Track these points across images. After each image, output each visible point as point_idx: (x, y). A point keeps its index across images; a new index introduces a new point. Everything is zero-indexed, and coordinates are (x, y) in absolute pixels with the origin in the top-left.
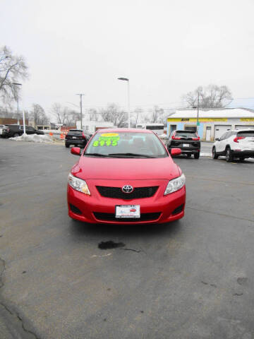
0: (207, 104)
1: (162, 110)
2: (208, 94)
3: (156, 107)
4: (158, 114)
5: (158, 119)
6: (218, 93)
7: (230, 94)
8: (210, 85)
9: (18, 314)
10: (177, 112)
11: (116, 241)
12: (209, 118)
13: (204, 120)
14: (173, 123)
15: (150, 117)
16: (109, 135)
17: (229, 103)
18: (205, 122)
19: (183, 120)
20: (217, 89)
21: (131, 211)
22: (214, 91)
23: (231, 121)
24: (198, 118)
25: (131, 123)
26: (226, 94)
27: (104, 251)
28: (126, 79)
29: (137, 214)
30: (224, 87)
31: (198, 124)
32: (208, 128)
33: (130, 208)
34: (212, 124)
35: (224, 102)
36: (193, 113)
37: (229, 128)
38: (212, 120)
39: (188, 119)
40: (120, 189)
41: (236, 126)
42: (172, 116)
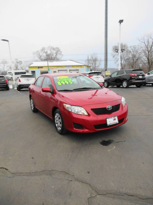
0: (49, 58)
1: (21, 62)
2: (49, 52)
3: (16, 59)
4: (18, 65)
5: (19, 67)
6: (54, 52)
7: (61, 52)
8: (49, 47)
10: (34, 63)
12: (54, 66)
14: (33, 70)
17: (61, 57)
18: (53, 69)
19: (39, 67)
20: (54, 49)
21: (114, 120)
22: (52, 50)
23: (66, 67)
24: (48, 67)
26: (59, 52)
28: (7, 41)
29: (117, 121)
30: (58, 48)
31: (49, 70)
32: (55, 72)
34: (56, 70)
35: (59, 56)
36: (45, 64)
37: (66, 71)
38: (56, 67)
39: (42, 67)
40: (105, 108)
41: (70, 70)
42: (32, 65)
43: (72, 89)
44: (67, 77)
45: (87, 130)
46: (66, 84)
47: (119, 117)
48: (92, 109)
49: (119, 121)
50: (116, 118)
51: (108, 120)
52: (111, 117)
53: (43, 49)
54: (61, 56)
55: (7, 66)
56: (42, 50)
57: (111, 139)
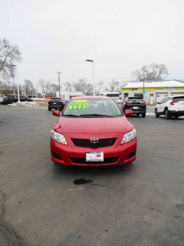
0: (150, 78)
1: (118, 82)
2: (151, 71)
3: (113, 80)
4: (115, 86)
5: (115, 89)
6: (158, 70)
7: (166, 70)
9: (16, 233)
10: (129, 84)
11: (87, 178)
12: (152, 88)
13: (148, 89)
14: (126, 92)
15: (109, 87)
16: (80, 101)
18: (149, 91)
19: (133, 89)
20: (157, 67)
22: (155, 68)
23: (168, 89)
24: (144, 88)
25: (95, 92)
26: (164, 70)
27: (78, 186)
30: (163, 65)
31: (144, 92)
32: (152, 95)
33: (96, 154)
34: (154, 92)
35: (163, 76)
36: (140, 85)
37: (166, 94)
38: (154, 89)
39: (136, 89)
40: (89, 140)
41: (171, 93)
44: (86, 101)
47: (105, 155)
48: (72, 139)
50: (102, 154)
52: (93, 152)
53: (144, 69)
54: (166, 75)
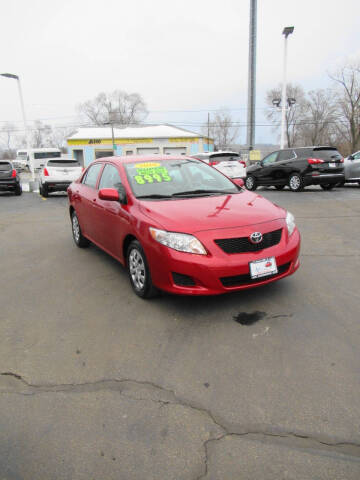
0: (115, 120)
1: (48, 128)
2: (115, 105)
3: (38, 122)
4: (43, 134)
6: (128, 104)
7: (143, 104)
8: (115, 92)
10: (81, 130)
12: (128, 139)
13: (120, 142)
14: (78, 148)
17: (145, 117)
18: (124, 144)
19: (91, 141)
20: (126, 98)
21: (267, 266)
22: (122, 100)
23: (158, 142)
24: (113, 139)
26: (139, 105)
28: (15, 77)
29: (273, 269)
30: (135, 95)
31: (115, 148)
32: (129, 152)
33: (265, 263)
34: (133, 147)
35: (138, 115)
36: (104, 132)
37: (156, 151)
38: (132, 142)
39: (98, 141)
41: (165, 148)
42: (74, 137)
43: (170, 194)
44: (158, 165)
45: (204, 289)
46: (155, 181)
47: (278, 260)
48: (216, 241)
49: (279, 268)
50: (273, 261)
51: (252, 266)
52: (260, 259)
53: (101, 98)
54: (145, 114)
55: (17, 139)
56: (99, 100)
57: (261, 310)
